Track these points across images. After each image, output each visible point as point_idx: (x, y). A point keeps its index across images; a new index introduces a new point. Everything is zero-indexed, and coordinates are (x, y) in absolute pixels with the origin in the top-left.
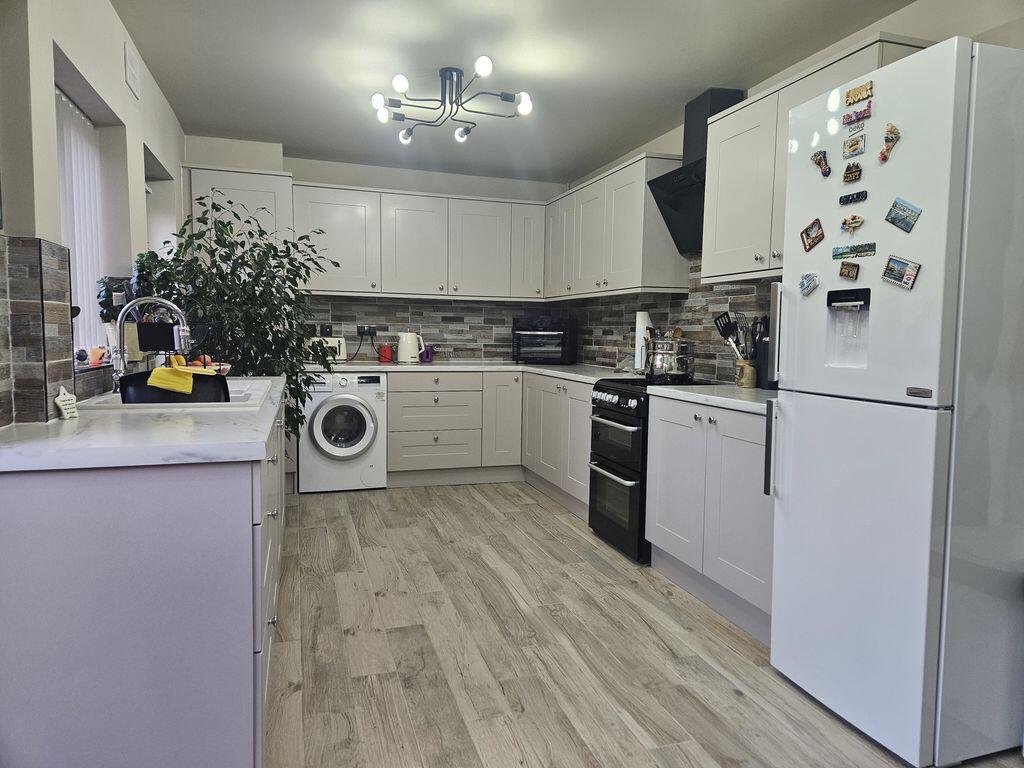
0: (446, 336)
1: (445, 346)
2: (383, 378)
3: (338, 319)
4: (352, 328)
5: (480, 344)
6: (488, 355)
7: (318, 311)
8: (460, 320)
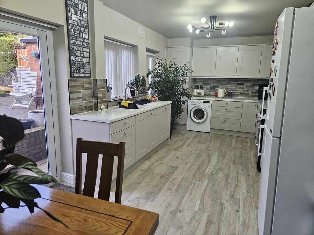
0: (237, 89)
1: (237, 92)
2: (210, 102)
3: (205, 84)
4: (209, 87)
5: (250, 92)
6: (252, 96)
7: (199, 82)
8: (243, 84)
